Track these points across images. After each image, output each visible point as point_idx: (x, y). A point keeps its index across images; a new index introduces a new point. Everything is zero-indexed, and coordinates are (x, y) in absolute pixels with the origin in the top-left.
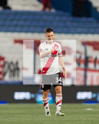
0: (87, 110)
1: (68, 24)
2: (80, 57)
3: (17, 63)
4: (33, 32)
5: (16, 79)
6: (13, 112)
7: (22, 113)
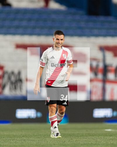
0: (107, 131)
1: (83, 24)
2: (97, 66)
3: (19, 73)
4: (39, 34)
5: (18, 93)
6: (15, 134)
7: (26, 136)
